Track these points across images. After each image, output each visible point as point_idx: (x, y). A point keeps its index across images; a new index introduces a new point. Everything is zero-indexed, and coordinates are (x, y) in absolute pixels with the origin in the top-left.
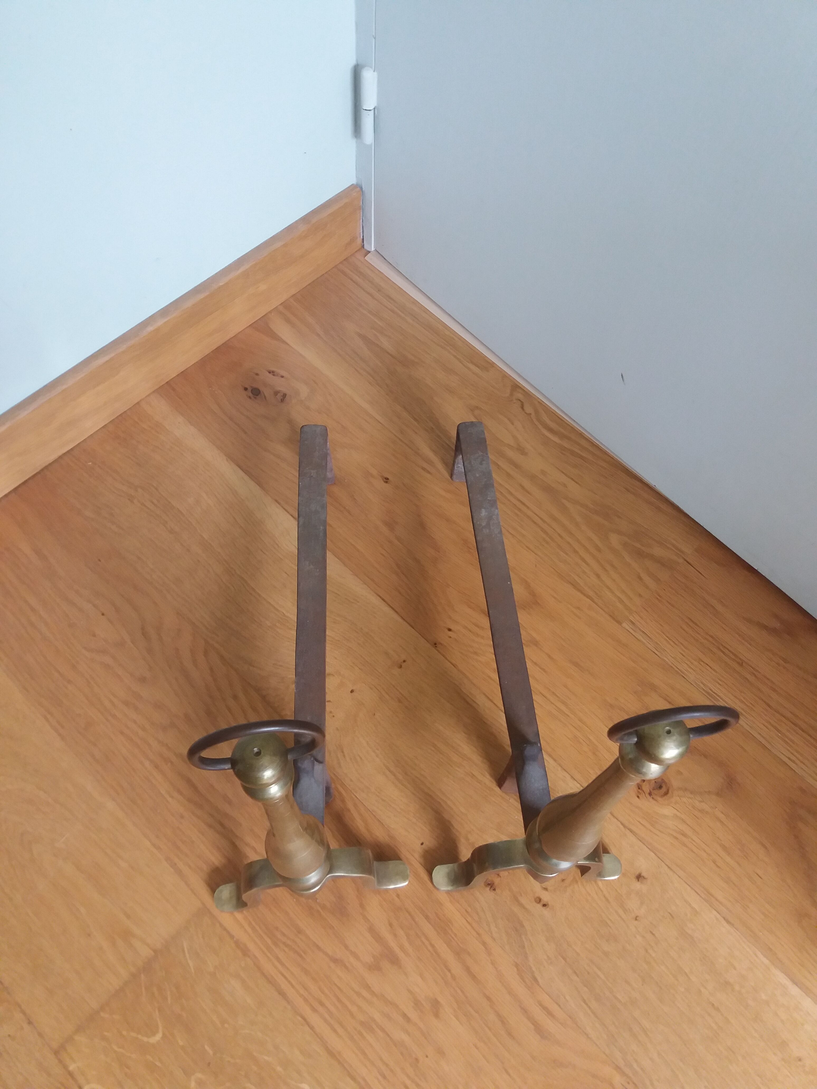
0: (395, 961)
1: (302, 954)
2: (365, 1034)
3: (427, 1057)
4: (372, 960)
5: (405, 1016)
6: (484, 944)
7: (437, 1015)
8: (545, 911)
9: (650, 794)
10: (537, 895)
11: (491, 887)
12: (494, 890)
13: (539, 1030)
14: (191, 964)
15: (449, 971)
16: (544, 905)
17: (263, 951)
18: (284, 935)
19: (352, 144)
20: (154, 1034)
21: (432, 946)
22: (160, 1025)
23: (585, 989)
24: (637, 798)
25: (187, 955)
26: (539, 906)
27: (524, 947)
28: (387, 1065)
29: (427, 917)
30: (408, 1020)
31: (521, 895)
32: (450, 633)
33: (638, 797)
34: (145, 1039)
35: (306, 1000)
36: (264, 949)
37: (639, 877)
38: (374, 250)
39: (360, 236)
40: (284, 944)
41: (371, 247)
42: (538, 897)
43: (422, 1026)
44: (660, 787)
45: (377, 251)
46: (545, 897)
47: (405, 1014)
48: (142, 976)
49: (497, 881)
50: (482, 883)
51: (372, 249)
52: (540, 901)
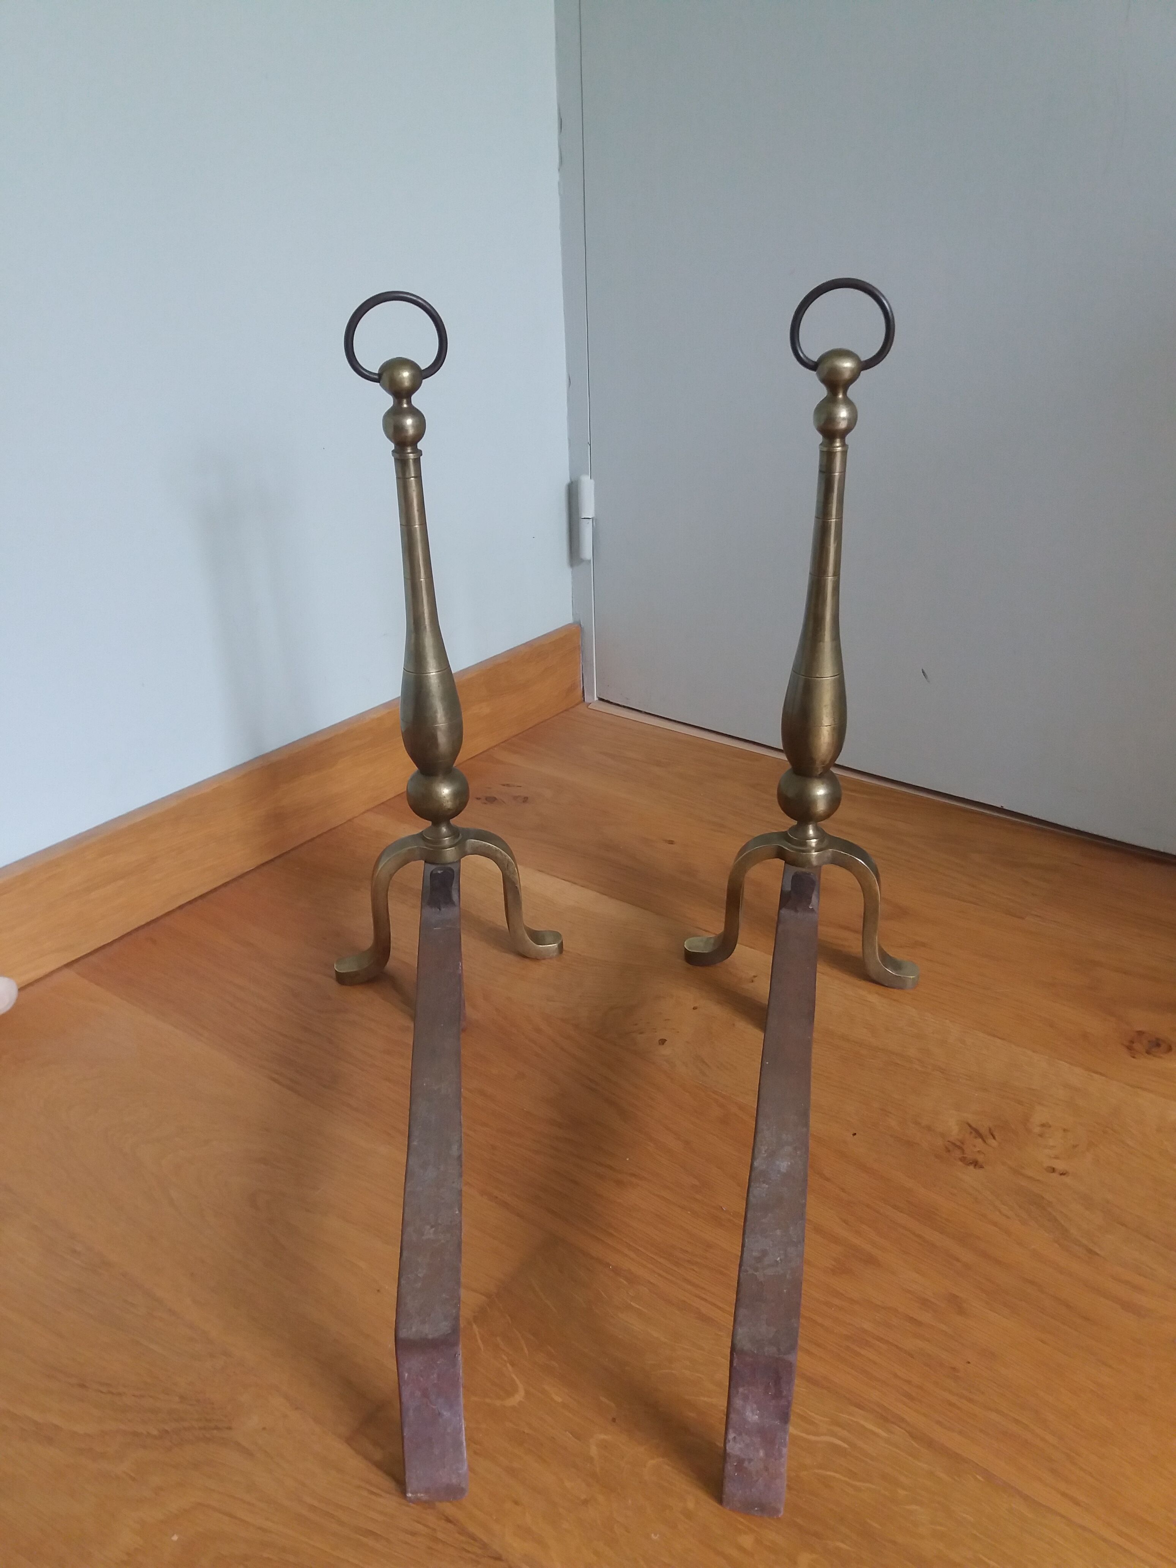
0: (871, 1261)
2: (858, 1349)
3: (969, 1363)
4: (834, 1263)
5: (912, 1320)
6: (995, 1224)
7: (962, 1312)
8: (1066, 1179)
9: (1148, 1052)
10: (1045, 1165)
11: (975, 1165)
12: (982, 1167)
13: (1130, 1307)
14: (549, 1302)
15: (958, 1260)
16: (1061, 1174)
17: (660, 1275)
18: (686, 1252)
20: (510, 1394)
21: (919, 1236)
22: (518, 1381)
24: (1132, 1059)
25: (540, 1294)
26: (1054, 1175)
27: (1056, 1220)
28: (910, 1383)
29: (895, 1207)
30: (918, 1323)
31: (1024, 1168)
33: (1134, 1057)
34: (498, 1403)
36: (661, 1272)
38: (597, 699)
39: (580, 685)
40: (688, 1261)
41: (592, 698)
42: (1048, 1167)
43: (944, 1328)
44: (1158, 1045)
45: (601, 699)
46: (1060, 1165)
47: (912, 1318)
48: (475, 1326)
49: (980, 1158)
50: (960, 1163)
51: (594, 698)
52: (1053, 1170)
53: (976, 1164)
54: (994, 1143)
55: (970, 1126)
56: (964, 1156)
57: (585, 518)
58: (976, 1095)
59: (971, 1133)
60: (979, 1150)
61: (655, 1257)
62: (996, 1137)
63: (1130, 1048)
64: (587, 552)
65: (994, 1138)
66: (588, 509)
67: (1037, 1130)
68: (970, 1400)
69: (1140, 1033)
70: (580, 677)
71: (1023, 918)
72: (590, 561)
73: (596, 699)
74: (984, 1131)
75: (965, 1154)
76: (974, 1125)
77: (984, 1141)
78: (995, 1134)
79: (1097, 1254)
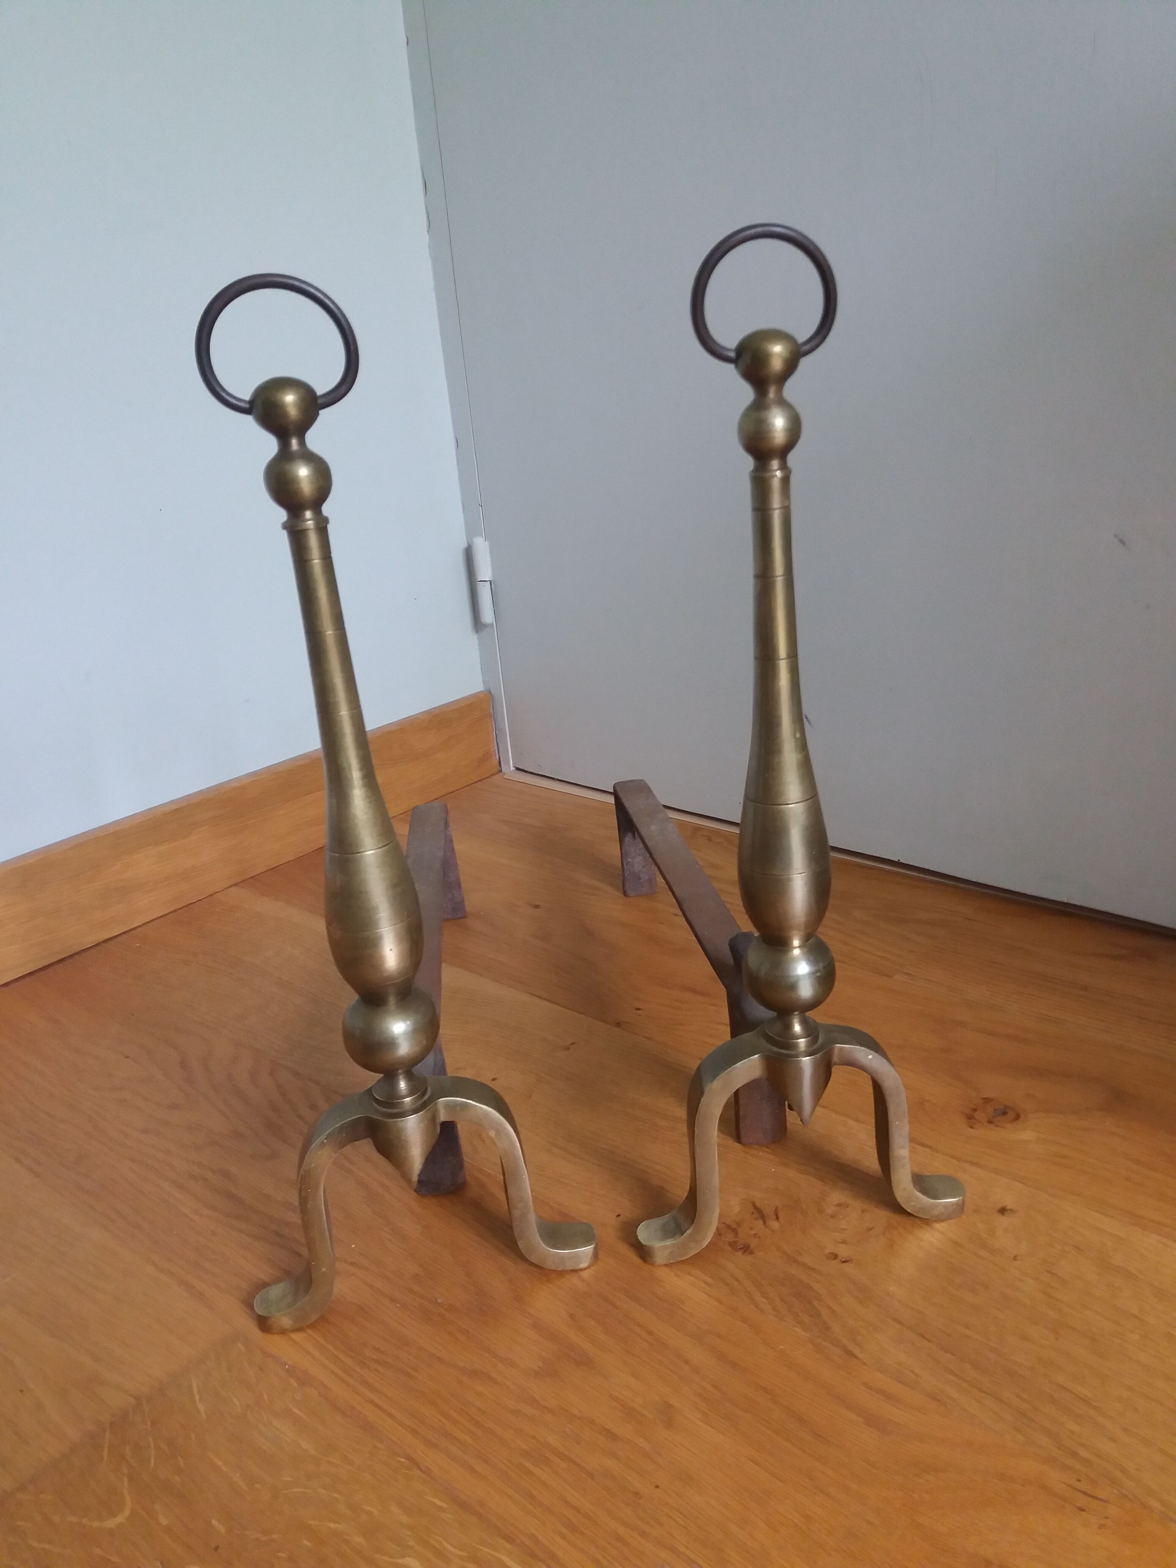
0: (584, 1362)
1: (410, 1370)
2: (531, 1467)
3: (657, 1487)
4: (541, 1364)
5: (607, 1433)
6: (745, 1320)
7: (669, 1424)
8: (847, 1268)
9: (990, 1122)
10: (827, 1251)
12: (752, 1253)
13: (872, 1420)
14: (201, 1407)
15: (687, 1362)
16: (843, 1262)
17: (336, 1375)
18: (378, 1350)
19: (473, 639)
20: (113, 1514)
21: (650, 1333)
22: (128, 1499)
23: (948, 1356)
24: (969, 1129)
25: (197, 1397)
26: (834, 1263)
27: (819, 1315)
28: (578, 1510)
29: (636, 1299)
30: (614, 1437)
31: (801, 1254)
32: (638, 1012)
33: (971, 1127)
34: (95, 1524)
35: (414, 1432)
36: (340, 1372)
37: (1003, 1211)
38: (514, 769)
39: (496, 756)
40: (377, 1361)
41: (509, 767)
42: (831, 1253)
43: (643, 1444)
44: (1005, 1113)
45: (518, 769)
46: (844, 1251)
47: (608, 1431)
48: (108, 1434)
49: (754, 1243)
50: (729, 1248)
51: (510, 768)
52: (835, 1257)
53: (746, 1249)
54: (775, 1225)
55: (755, 1206)
56: (736, 1239)
57: (481, 581)
58: (773, 1170)
59: (753, 1213)
60: (755, 1233)
61: (342, 1357)
62: (780, 1219)
63: (970, 1117)
64: (488, 615)
65: (777, 1219)
66: (485, 572)
67: (830, 1211)
68: (643, 1534)
69: (987, 1100)
70: (494, 746)
71: (891, 977)
72: (493, 624)
73: (512, 768)
74: (768, 1211)
75: (738, 1237)
76: (758, 1204)
77: (764, 1222)
78: (781, 1214)
79: (856, 1357)
